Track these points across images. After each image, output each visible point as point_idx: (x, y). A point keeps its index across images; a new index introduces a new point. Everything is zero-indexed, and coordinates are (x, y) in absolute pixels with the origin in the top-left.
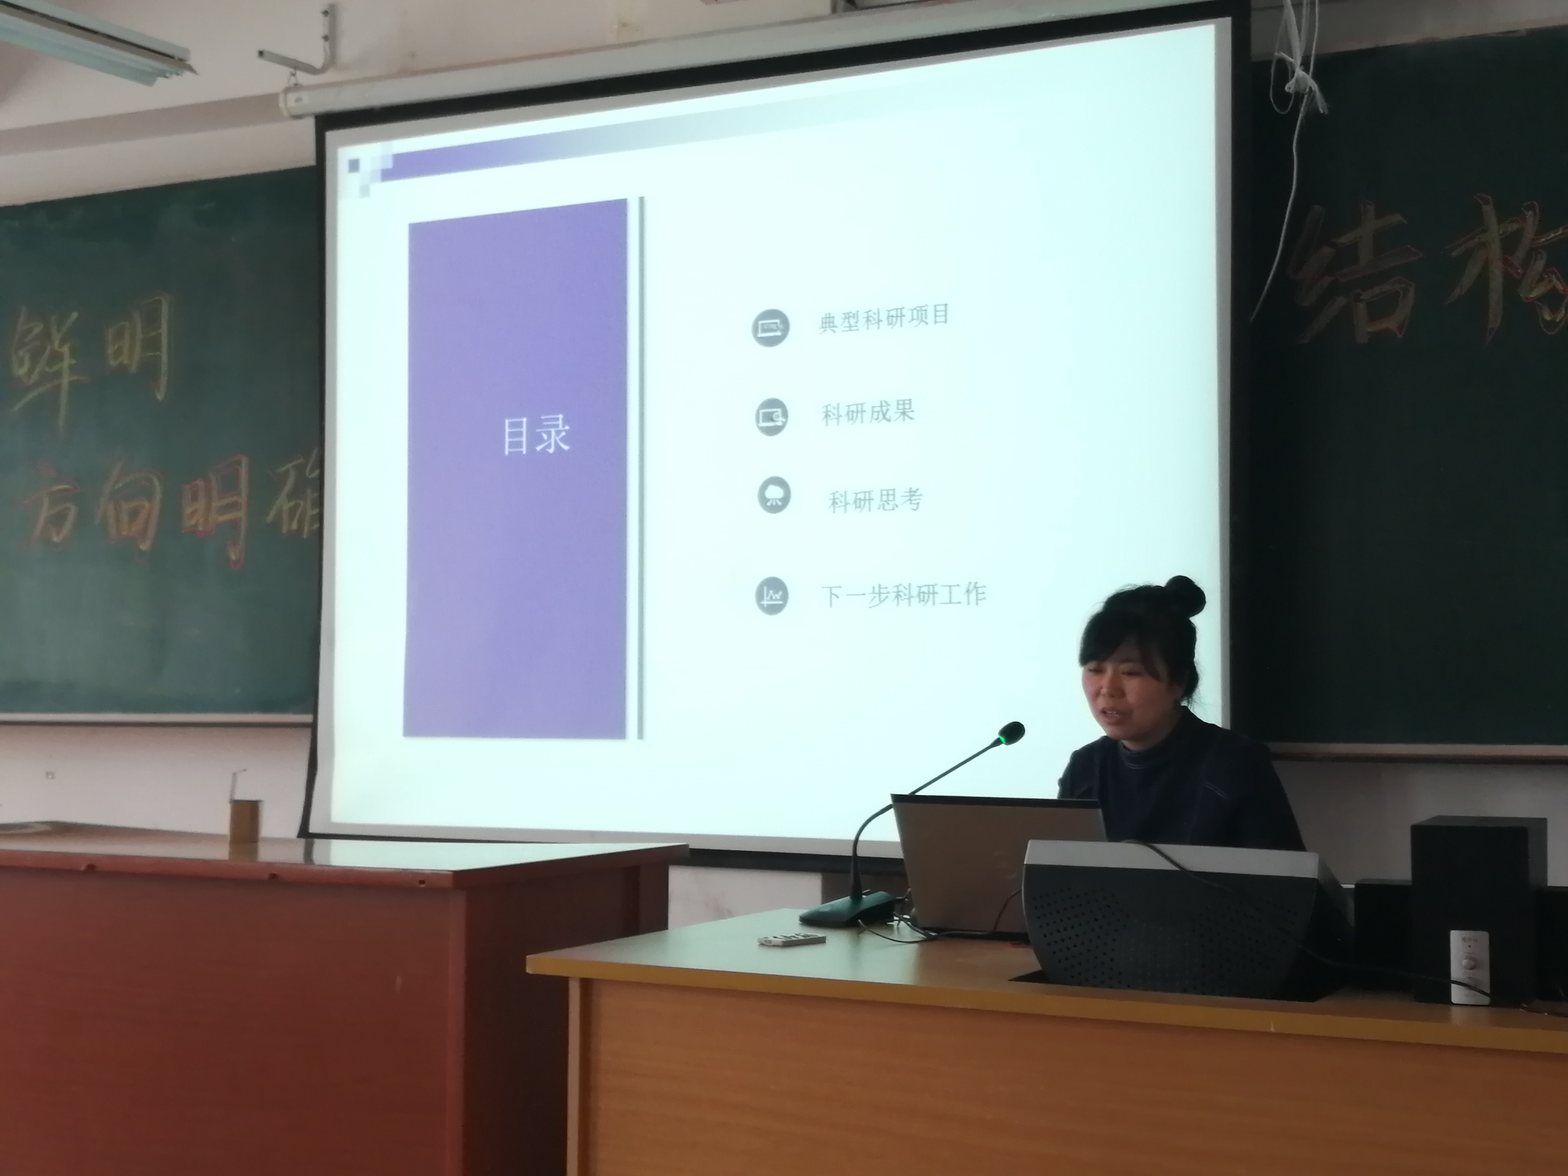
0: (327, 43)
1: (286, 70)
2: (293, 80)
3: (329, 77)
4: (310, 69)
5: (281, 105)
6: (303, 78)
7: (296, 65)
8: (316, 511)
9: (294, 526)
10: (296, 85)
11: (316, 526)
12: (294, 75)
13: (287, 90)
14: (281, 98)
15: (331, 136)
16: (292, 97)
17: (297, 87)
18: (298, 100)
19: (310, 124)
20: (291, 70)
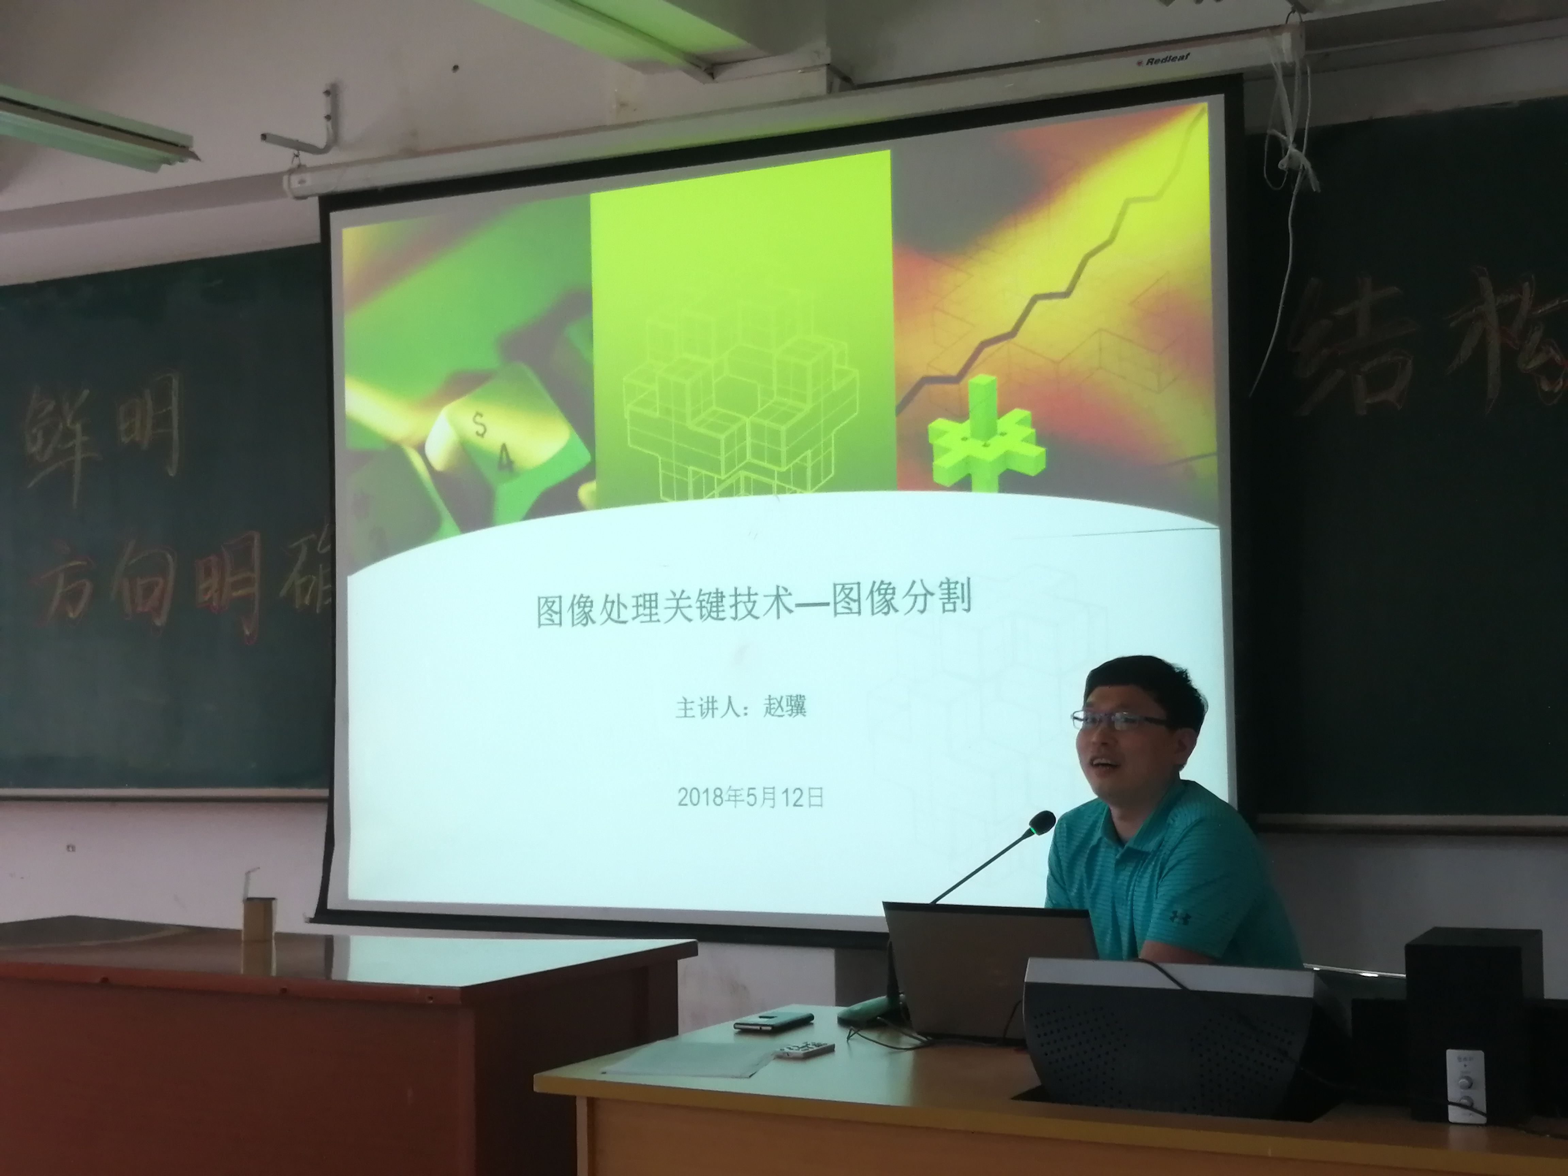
0: (329, 123)
1: (290, 152)
2: (297, 161)
3: (332, 157)
4: (313, 150)
5: (285, 185)
6: (307, 158)
7: (300, 146)
8: (329, 586)
9: (307, 602)
11: (330, 600)
12: (297, 156)
13: (291, 172)
14: (285, 178)
15: (335, 217)
16: (295, 179)
17: (300, 168)
18: (302, 182)
19: (313, 204)
20: (296, 152)
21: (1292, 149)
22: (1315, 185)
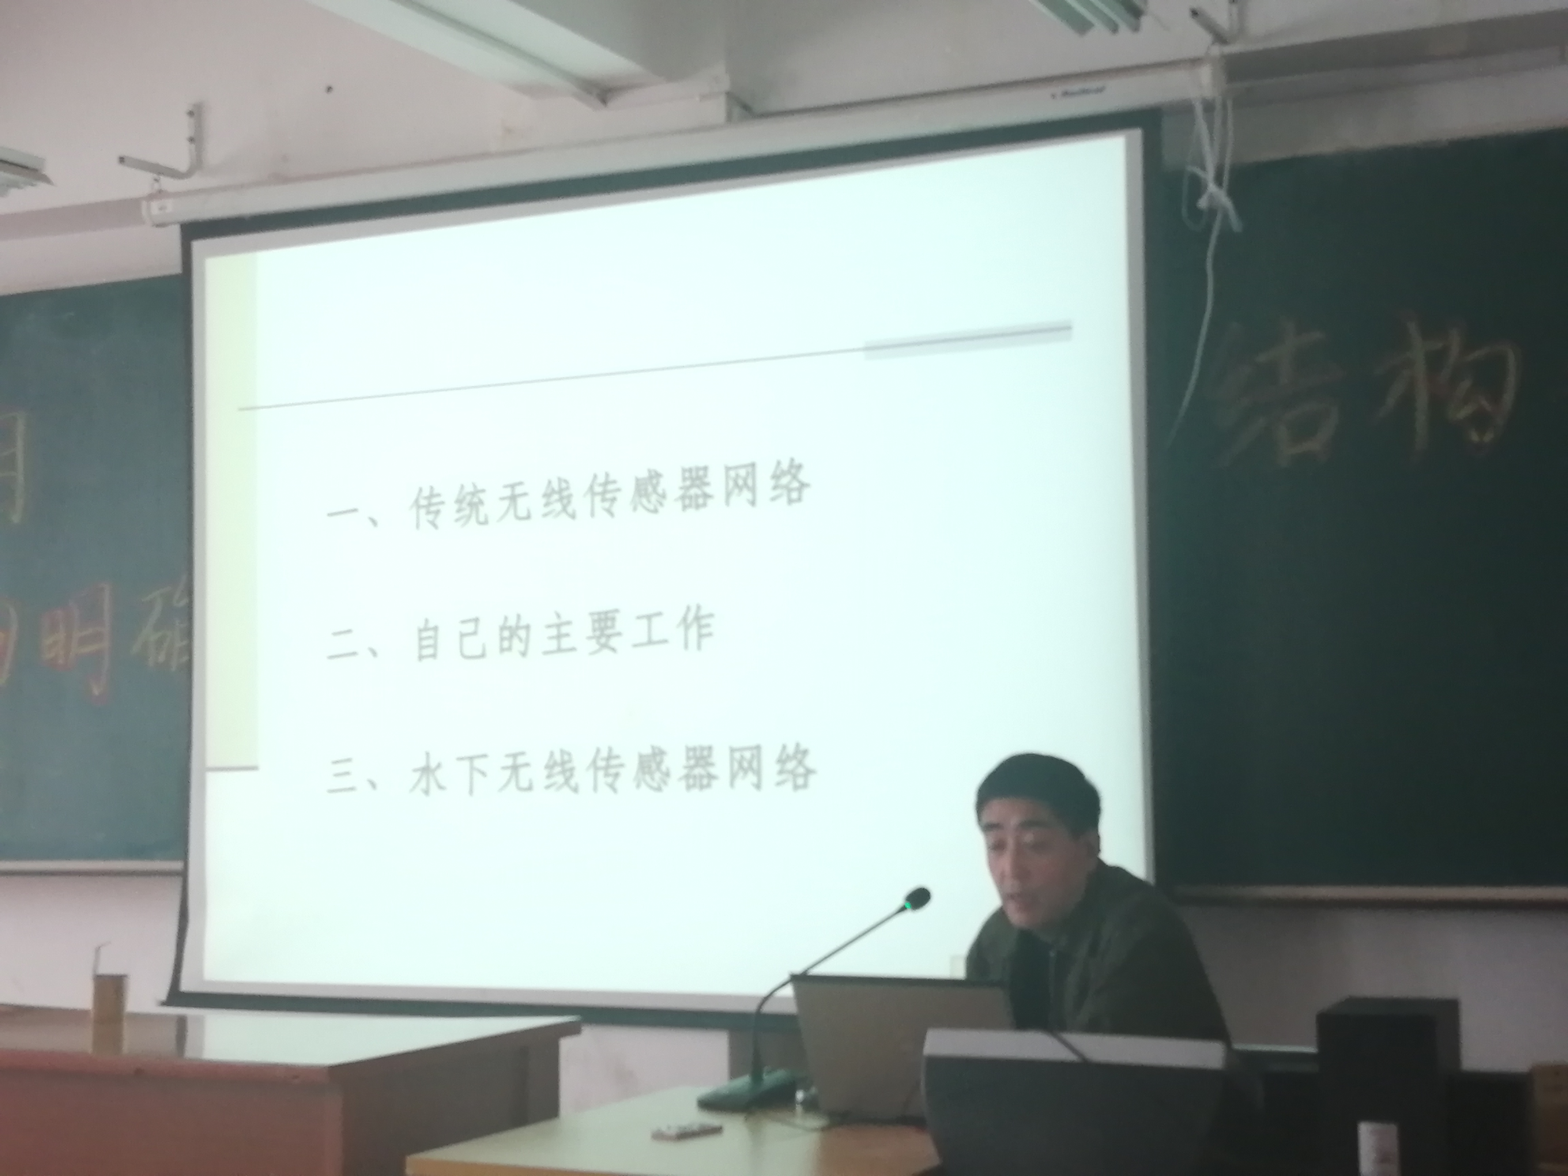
0: (193, 146)
1: (149, 176)
2: (156, 186)
3: (195, 182)
4: (174, 174)
5: (144, 212)
6: (168, 184)
7: (159, 170)
8: (185, 643)
9: (162, 658)
10: (160, 192)
11: (185, 658)
12: (156, 180)
13: (151, 197)
14: (144, 204)
15: (198, 246)
16: (155, 206)
17: (160, 194)
18: (161, 209)
19: (174, 233)
20: (155, 176)
21: (1212, 187)
22: (1236, 224)
